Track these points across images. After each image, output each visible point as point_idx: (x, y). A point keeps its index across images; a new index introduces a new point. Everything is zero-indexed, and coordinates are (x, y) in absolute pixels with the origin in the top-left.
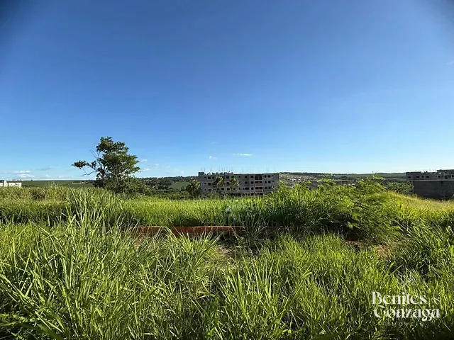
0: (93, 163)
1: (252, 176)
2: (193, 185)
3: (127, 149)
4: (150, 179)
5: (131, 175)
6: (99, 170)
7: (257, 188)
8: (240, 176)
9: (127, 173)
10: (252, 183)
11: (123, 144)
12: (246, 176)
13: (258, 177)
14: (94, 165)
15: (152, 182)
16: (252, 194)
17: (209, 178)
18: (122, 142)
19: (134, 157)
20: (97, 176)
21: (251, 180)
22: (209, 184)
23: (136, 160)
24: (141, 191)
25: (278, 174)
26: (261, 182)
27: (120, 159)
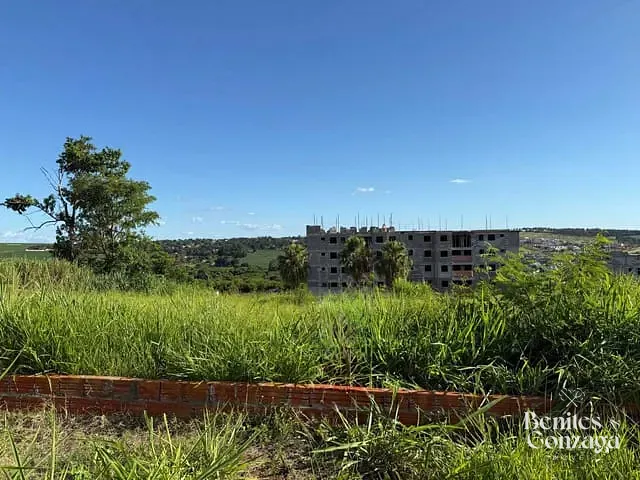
0: (46, 201)
1: (444, 236)
2: (290, 256)
3: (126, 167)
4: (197, 241)
5: (137, 230)
6: (61, 217)
7: (456, 268)
8: (411, 236)
9: (126, 225)
10: (444, 254)
11: (117, 154)
12: (428, 237)
13: (461, 239)
14: (49, 204)
15: (201, 249)
16: (445, 284)
17: (333, 240)
18: (115, 149)
19: (143, 187)
20: (59, 232)
21: (441, 247)
22: (333, 256)
23: (149, 193)
24: (158, 269)
25: (518, 232)
26: (468, 253)
27: (109, 190)
